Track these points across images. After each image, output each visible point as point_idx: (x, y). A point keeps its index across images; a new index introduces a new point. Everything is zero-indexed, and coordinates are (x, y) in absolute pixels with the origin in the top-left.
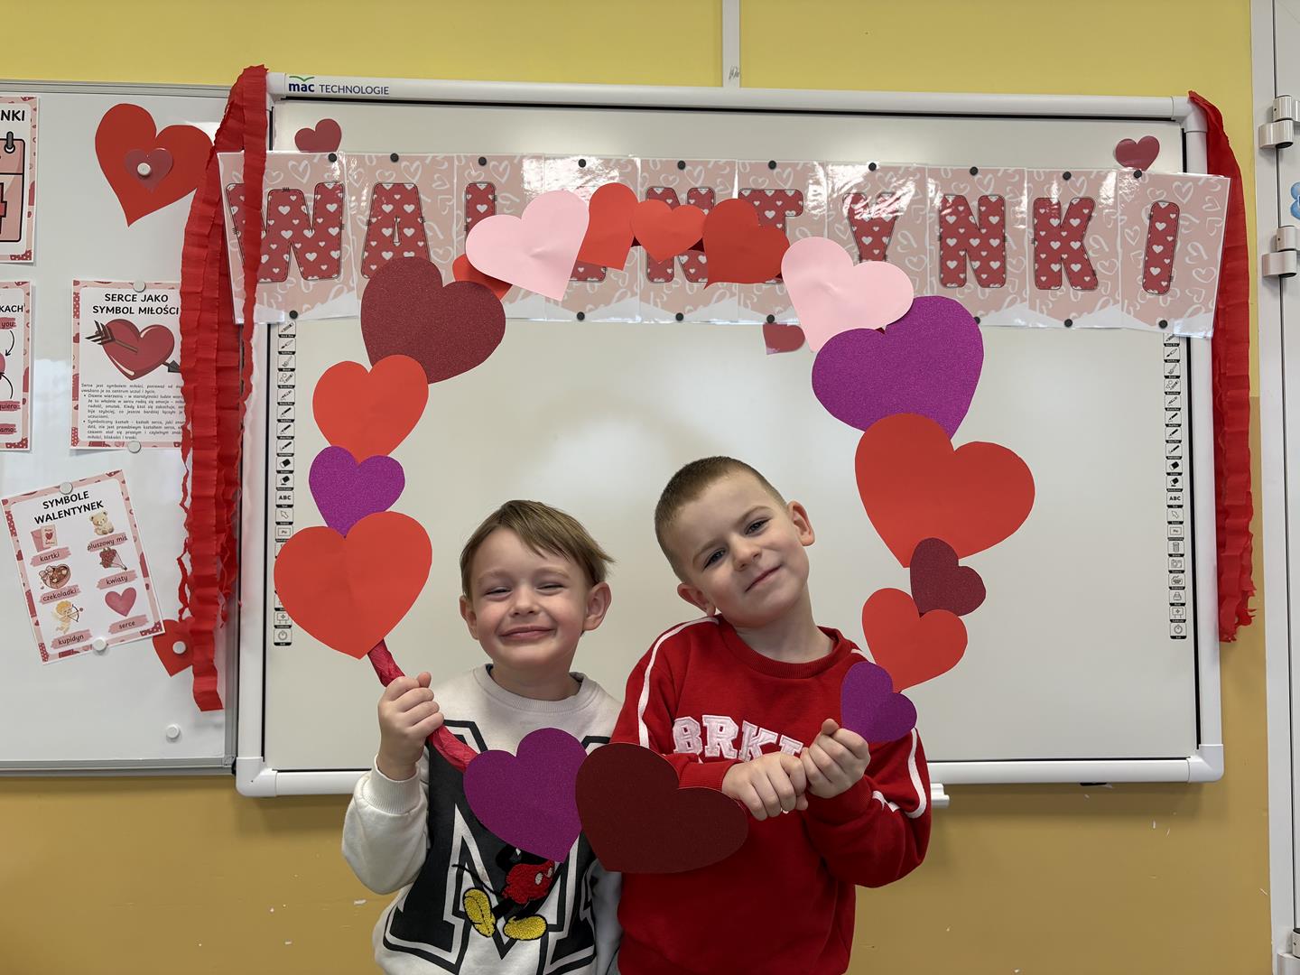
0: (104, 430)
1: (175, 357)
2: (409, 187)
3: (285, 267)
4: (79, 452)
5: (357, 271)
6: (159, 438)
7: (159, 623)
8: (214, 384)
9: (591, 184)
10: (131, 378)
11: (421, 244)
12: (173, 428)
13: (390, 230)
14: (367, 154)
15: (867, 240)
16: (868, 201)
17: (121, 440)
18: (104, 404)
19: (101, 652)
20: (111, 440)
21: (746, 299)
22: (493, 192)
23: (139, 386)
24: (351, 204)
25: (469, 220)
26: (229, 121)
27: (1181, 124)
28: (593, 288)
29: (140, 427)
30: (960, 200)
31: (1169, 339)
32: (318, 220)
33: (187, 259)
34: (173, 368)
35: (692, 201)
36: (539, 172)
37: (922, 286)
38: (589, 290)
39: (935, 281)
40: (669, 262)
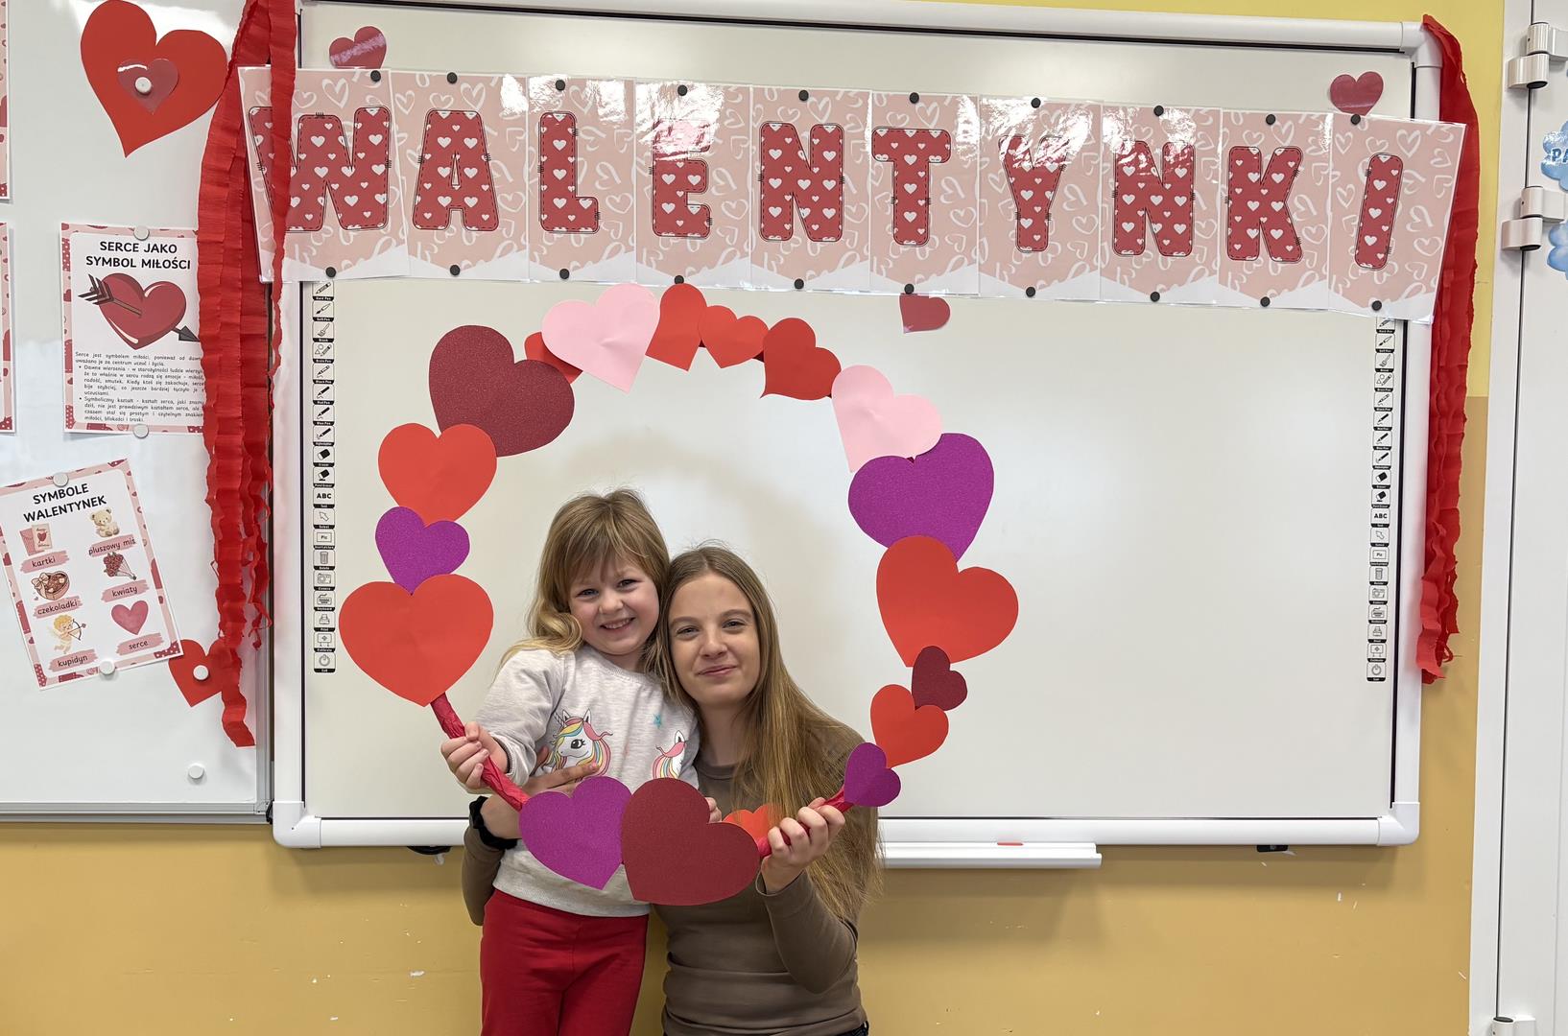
0: (105, 410)
1: (190, 320)
2: (470, 116)
3: (320, 213)
4: (76, 436)
5: (408, 219)
6: (170, 421)
7: (176, 643)
8: (237, 354)
9: (690, 116)
10: (135, 347)
11: (485, 187)
12: (187, 409)
13: (448, 169)
14: (418, 73)
15: (1027, 195)
16: (1029, 146)
17: (124, 423)
18: (103, 379)
19: (109, 676)
20: (113, 422)
21: (880, 262)
22: (573, 125)
23: (144, 357)
24: (401, 135)
25: (544, 159)
26: (252, 27)
27: (1411, 57)
28: (694, 245)
29: (147, 407)
30: (1141, 147)
31: (1383, 324)
32: (359, 155)
33: (204, 200)
34: (185, 335)
35: (816, 141)
36: (630, 99)
37: (1093, 253)
38: (689, 248)
39: (1108, 247)
40: (787, 216)
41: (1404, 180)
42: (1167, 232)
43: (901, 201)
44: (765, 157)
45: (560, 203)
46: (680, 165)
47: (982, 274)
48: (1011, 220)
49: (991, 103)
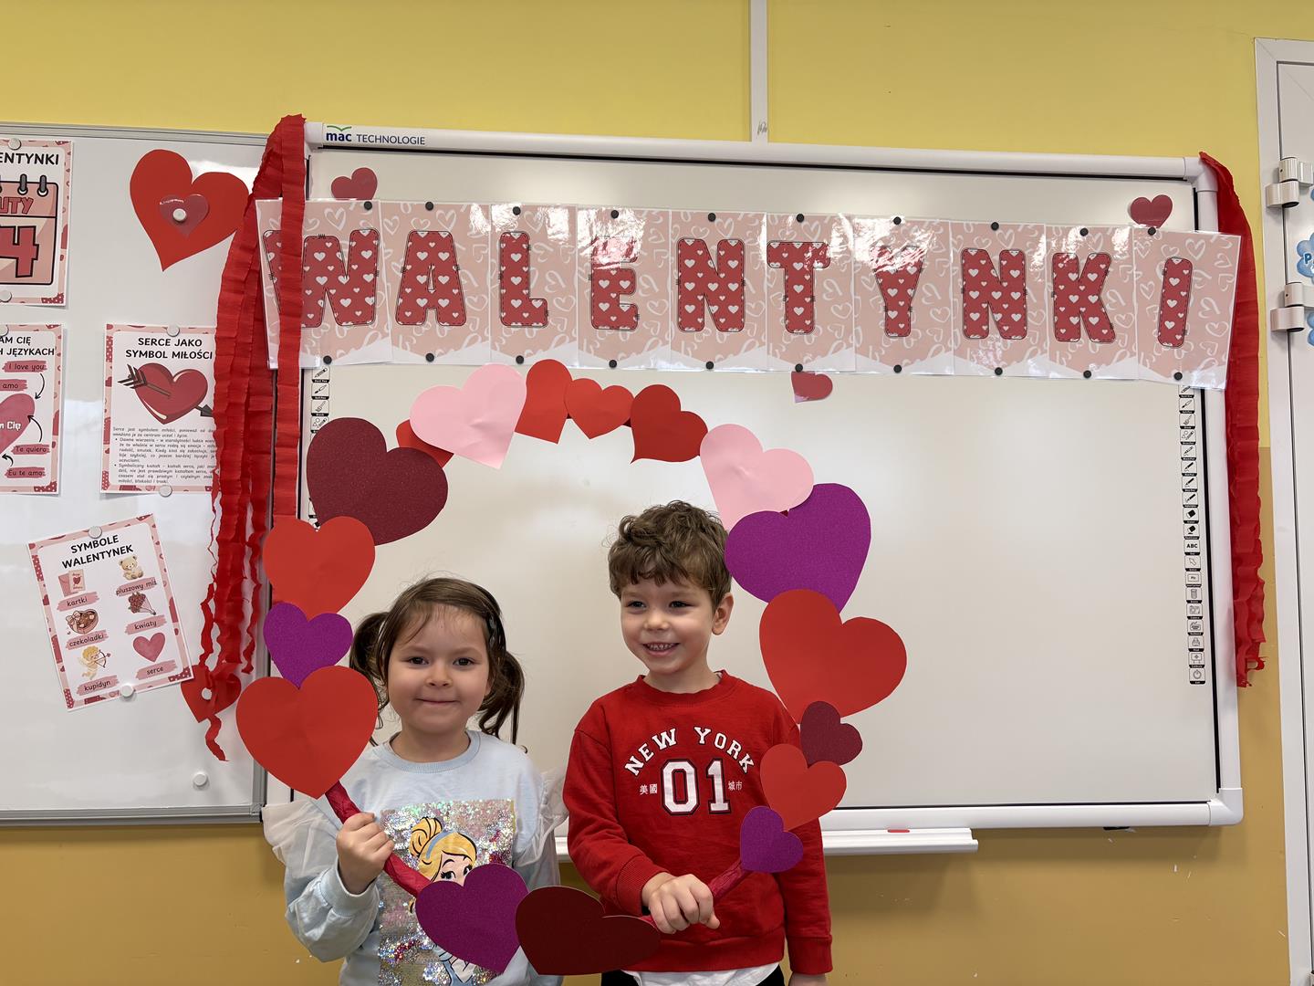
0: (135, 474)
1: (208, 401)
2: (444, 235)
3: (320, 313)
4: (109, 496)
5: (390, 315)
6: (190, 482)
7: (188, 669)
9: (622, 233)
10: (164, 422)
11: (455, 291)
12: (205, 471)
13: (425, 277)
14: (403, 202)
15: (893, 292)
16: (893, 254)
17: (152, 484)
18: (135, 448)
19: (128, 698)
20: (142, 484)
21: (774, 348)
22: (527, 242)
23: (171, 430)
24: (386, 251)
25: (503, 269)
26: (268, 169)
27: (1192, 184)
28: (625, 338)
29: (171, 471)
30: (982, 254)
31: (1184, 390)
32: (353, 266)
33: (222, 303)
34: (205, 412)
35: (722, 253)
36: (573, 222)
37: (947, 336)
38: (622, 339)
39: (959, 332)
40: (700, 312)
41: (1194, 278)
42: (1006, 319)
43: (791, 299)
44: (681, 266)
45: (516, 303)
46: (614, 273)
47: (859, 356)
48: (880, 312)
49: (862, 221)
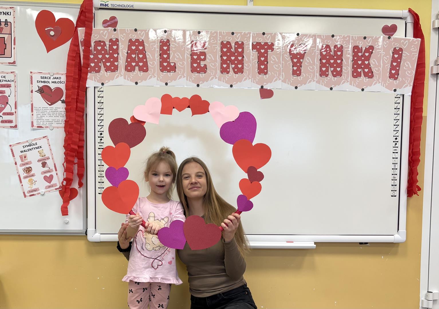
0: (42, 122)
1: (64, 98)
2: (141, 40)
3: (100, 68)
4: (34, 130)
5: (123, 68)
6: (59, 125)
7: (60, 186)
9: (202, 39)
10: (50, 105)
11: (145, 60)
12: (64, 122)
13: (135, 55)
14: (126, 29)
15: (295, 60)
16: (296, 46)
17: (47, 126)
18: (41, 114)
19: (43, 195)
20: (44, 126)
21: (254, 80)
22: (169, 43)
23: (52, 108)
24: (121, 46)
25: (161, 52)
26: (82, 17)
27: (405, 20)
29: (53, 121)
30: (328, 46)
31: (397, 95)
32: (110, 51)
33: (68, 64)
34: (63, 102)
36: (184, 35)
37: (314, 76)
38: (201, 76)
39: (318, 75)
40: (228, 67)
41: (403, 55)
42: (335, 70)
43: (260, 63)
44: (222, 51)
45: (165, 64)
46: (198, 53)
47: (283, 83)
48: (291, 67)
49: (285, 34)
